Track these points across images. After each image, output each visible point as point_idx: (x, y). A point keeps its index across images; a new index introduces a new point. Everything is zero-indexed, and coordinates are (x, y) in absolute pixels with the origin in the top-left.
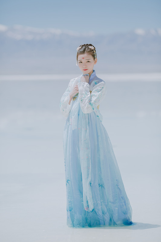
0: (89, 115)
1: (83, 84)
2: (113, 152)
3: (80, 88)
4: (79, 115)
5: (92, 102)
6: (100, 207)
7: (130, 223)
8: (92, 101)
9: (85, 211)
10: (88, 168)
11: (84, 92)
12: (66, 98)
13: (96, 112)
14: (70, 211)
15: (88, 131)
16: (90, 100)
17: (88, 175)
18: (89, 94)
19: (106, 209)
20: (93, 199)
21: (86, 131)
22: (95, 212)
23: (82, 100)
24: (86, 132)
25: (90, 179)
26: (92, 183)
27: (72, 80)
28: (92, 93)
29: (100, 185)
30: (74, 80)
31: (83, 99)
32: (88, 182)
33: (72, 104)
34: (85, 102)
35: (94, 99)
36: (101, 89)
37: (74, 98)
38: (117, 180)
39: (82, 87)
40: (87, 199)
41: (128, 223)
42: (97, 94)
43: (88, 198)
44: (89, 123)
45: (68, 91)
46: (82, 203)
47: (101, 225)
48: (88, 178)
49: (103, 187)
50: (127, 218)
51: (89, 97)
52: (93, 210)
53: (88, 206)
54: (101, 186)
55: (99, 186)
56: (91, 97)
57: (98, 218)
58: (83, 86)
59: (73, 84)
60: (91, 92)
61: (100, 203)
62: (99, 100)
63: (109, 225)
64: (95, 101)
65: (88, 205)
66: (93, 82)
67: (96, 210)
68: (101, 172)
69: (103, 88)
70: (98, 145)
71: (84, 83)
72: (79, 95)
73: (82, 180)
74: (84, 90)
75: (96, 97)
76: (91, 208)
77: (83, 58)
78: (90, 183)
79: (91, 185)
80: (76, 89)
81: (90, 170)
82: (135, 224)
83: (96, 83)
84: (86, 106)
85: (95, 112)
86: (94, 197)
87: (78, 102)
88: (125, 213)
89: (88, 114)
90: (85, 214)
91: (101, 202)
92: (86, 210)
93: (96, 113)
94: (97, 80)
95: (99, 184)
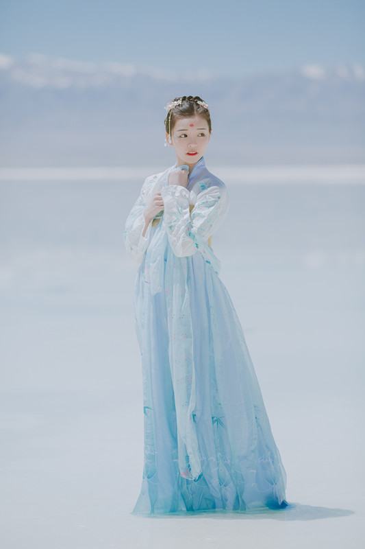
0: (190, 261)
1: (174, 190)
2: (245, 343)
3: (167, 200)
4: (166, 260)
5: (194, 230)
6: (214, 470)
7: (284, 505)
8: (194, 228)
9: (182, 479)
10: (189, 381)
11: (175, 210)
12: (136, 220)
13: (204, 252)
14: (148, 478)
15: (187, 295)
16: (190, 226)
17: (189, 396)
18: (186, 213)
19: (227, 474)
20: (200, 452)
21: (183, 296)
22: (204, 480)
23: (171, 227)
24: (183, 300)
25: (192, 406)
26: (198, 414)
27: (151, 178)
28: (195, 211)
29: (215, 419)
30: (156, 177)
31: (173, 224)
32: (189, 413)
33: (150, 234)
34: (178, 230)
35: (197, 223)
36: (216, 201)
37: (156, 220)
38: (255, 407)
39: (171, 197)
40: (186, 451)
41: (277, 505)
42: (206, 212)
43: (189, 450)
44: (189, 278)
45: (142, 204)
46: (175, 460)
47: (216, 510)
48: (188, 403)
49: (221, 424)
50: (277, 493)
51: (187, 220)
52: (200, 477)
53: (189, 468)
54: (217, 421)
55: (213, 422)
56: (192, 218)
57: (212, 495)
58: (173, 194)
59: (152, 189)
60: (192, 207)
61: (214, 460)
62: (211, 225)
63: (233, 510)
64: (201, 229)
65: (189, 466)
66: (198, 184)
67: (207, 478)
68: (217, 390)
69: (219, 198)
70: (210, 327)
71: (175, 188)
72: (166, 216)
73: (174, 409)
74: (175, 203)
75: (203, 220)
76: (196, 472)
77: (192, 125)
78: (194, 416)
79: (196, 420)
80: (157, 201)
81: (193, 386)
82: (292, 506)
83: (203, 188)
84: (181, 241)
85: (202, 252)
86: (202, 448)
87: (164, 232)
88: (273, 482)
89: (187, 258)
90: (180, 487)
91: (217, 458)
92: (184, 476)
93: (203, 254)
94: (207, 180)
95: (213, 418)
